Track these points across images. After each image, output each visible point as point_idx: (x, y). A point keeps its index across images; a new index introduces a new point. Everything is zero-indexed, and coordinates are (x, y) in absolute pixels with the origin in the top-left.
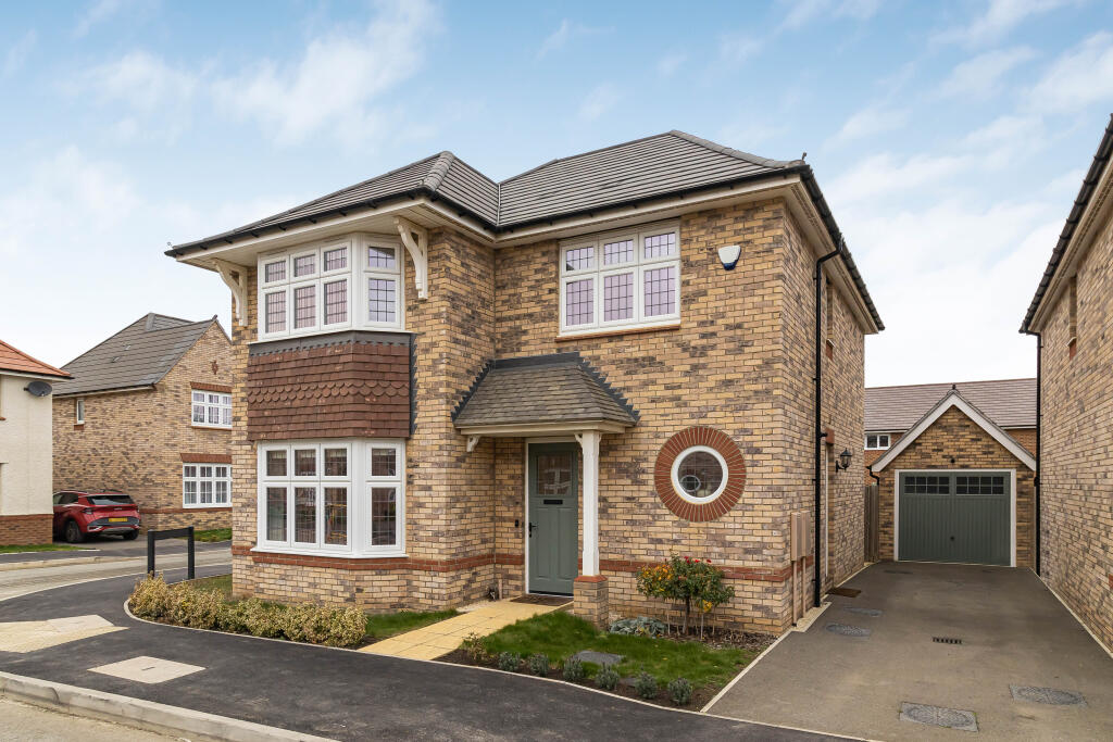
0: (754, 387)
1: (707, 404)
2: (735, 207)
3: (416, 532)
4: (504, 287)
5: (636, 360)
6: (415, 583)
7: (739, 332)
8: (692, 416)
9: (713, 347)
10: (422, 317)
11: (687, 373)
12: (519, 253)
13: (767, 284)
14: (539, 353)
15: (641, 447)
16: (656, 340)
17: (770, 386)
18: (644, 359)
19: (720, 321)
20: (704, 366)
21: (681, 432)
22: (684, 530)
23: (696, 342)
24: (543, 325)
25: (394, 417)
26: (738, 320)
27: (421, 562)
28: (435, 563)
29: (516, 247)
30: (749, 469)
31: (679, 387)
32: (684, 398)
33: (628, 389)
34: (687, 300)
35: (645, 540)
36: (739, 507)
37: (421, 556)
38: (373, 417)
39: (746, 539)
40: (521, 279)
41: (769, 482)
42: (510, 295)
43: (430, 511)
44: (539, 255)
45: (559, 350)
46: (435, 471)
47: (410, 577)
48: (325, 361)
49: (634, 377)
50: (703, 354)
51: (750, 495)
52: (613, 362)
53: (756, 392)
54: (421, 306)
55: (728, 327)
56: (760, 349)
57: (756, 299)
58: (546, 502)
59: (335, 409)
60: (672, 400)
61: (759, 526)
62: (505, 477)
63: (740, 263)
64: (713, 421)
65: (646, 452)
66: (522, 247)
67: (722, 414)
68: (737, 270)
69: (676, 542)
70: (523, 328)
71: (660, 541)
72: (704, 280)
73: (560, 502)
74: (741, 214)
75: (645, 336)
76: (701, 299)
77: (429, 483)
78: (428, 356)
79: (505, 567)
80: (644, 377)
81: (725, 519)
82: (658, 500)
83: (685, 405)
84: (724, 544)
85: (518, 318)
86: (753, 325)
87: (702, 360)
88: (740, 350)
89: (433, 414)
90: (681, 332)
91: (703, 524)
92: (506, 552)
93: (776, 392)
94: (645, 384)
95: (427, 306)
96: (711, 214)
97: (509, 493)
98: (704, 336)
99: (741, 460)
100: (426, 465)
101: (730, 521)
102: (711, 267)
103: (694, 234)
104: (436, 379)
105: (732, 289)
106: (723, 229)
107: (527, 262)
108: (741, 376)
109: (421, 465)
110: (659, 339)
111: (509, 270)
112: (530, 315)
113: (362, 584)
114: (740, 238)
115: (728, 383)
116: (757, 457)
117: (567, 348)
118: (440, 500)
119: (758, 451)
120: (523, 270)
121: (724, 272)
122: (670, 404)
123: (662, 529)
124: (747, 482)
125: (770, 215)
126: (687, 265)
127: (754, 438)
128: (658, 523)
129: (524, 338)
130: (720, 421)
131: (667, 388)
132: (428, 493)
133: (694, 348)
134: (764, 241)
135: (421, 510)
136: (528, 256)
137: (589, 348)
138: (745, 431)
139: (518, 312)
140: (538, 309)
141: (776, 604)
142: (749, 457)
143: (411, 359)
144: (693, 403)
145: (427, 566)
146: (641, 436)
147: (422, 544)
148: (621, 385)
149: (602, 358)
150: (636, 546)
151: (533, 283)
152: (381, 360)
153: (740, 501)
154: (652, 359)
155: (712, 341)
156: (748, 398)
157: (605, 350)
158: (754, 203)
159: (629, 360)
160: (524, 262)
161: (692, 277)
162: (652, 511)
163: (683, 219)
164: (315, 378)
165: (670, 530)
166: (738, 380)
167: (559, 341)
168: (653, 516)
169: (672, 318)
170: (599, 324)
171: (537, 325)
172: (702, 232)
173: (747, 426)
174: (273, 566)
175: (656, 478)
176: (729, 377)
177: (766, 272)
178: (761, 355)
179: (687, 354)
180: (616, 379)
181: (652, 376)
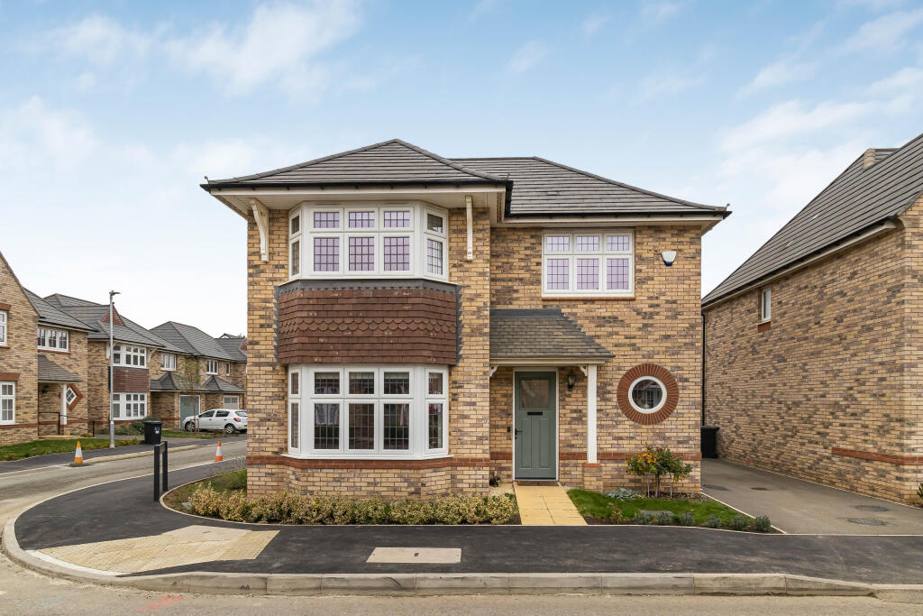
0: (684, 341)
1: (652, 349)
2: (672, 227)
3: (461, 438)
4: (498, 256)
5: (604, 318)
6: (459, 477)
7: (674, 306)
8: (644, 357)
9: (657, 314)
10: (467, 274)
11: (640, 329)
12: (511, 233)
13: (692, 278)
14: (528, 307)
15: (607, 376)
16: (618, 306)
17: (694, 341)
18: (610, 317)
19: (662, 298)
20: (652, 325)
21: (636, 367)
22: (638, 431)
23: (646, 309)
24: (531, 287)
25: (447, 348)
26: (674, 298)
27: (467, 460)
28: (480, 460)
29: (509, 228)
30: (681, 392)
31: (634, 338)
32: (638, 345)
33: (599, 337)
34: (640, 282)
35: (611, 438)
36: (674, 415)
37: (465, 456)
38: (434, 348)
39: (679, 434)
40: (514, 253)
41: (693, 399)
42: (503, 263)
43: (474, 421)
44: (528, 237)
45: (544, 306)
46: (479, 390)
47: (455, 473)
48: (391, 301)
49: (603, 329)
50: (651, 318)
51: (682, 407)
52: (587, 318)
53: (685, 344)
54: (467, 265)
55: (667, 302)
56: (687, 317)
57: (685, 286)
58: (529, 414)
59: (404, 340)
60: (629, 345)
61: (687, 427)
62: (499, 396)
63: (675, 263)
64: (658, 360)
65: (611, 379)
66: (514, 229)
67: (664, 357)
68: (673, 267)
69: (632, 438)
70: (515, 288)
71: (621, 438)
72: (652, 270)
73: (541, 414)
74: (676, 232)
75: (611, 303)
76: (649, 282)
77: (474, 400)
78: (473, 304)
79: (498, 461)
80: (610, 330)
81: (665, 422)
82: (620, 411)
83: (639, 349)
84: (664, 438)
85: (510, 280)
86: (683, 302)
87: (650, 322)
88: (675, 317)
89: (477, 348)
90: (636, 302)
91: (651, 427)
92: (499, 450)
93: (697, 344)
94: (610, 334)
95: (472, 266)
96: (657, 229)
97: (502, 407)
98: (651, 306)
99: (675, 386)
100: (470, 386)
101: (668, 424)
102: (656, 263)
103: (645, 240)
104: (481, 321)
105: (670, 278)
106: (664, 239)
107: (519, 241)
108: (675, 333)
109: (465, 386)
110: (621, 305)
111: (504, 245)
112: (521, 280)
113: (426, 480)
114: (675, 247)
115: (667, 337)
116: (686, 384)
117: (551, 306)
118: (484, 412)
119: (686, 380)
120: (515, 246)
121: (665, 267)
122: (629, 348)
123: (623, 431)
124: (680, 399)
125: (693, 236)
126: (639, 259)
127: (684, 372)
128: (619, 426)
129: (515, 295)
130: (662, 360)
131: (626, 338)
132: (472, 407)
133: (645, 313)
134: (690, 251)
135: (465, 420)
136: (519, 236)
137: (568, 307)
138: (679, 368)
139: (510, 276)
140: (527, 276)
141: (697, 473)
142: (680, 384)
143: (458, 305)
144: (644, 349)
145: (472, 463)
146: (608, 368)
147: (466, 446)
148: (593, 333)
149: (578, 315)
150: (604, 442)
151: (523, 257)
152: (439, 304)
153: (675, 411)
154: (615, 318)
155: (657, 310)
156: (680, 347)
157: (581, 309)
158: (684, 226)
159: (598, 317)
160: (515, 240)
161: (644, 268)
162: (616, 419)
163: (636, 230)
164: (381, 314)
165: (628, 431)
166: (674, 336)
167: (544, 300)
168: (616, 422)
169: (628, 293)
170: (573, 291)
171: (526, 287)
172: (651, 240)
173: (679, 364)
174: (324, 470)
175: (618, 396)
176: (668, 333)
177: (692, 270)
178: (689, 321)
179: (640, 317)
180: (589, 329)
181: (615, 329)
